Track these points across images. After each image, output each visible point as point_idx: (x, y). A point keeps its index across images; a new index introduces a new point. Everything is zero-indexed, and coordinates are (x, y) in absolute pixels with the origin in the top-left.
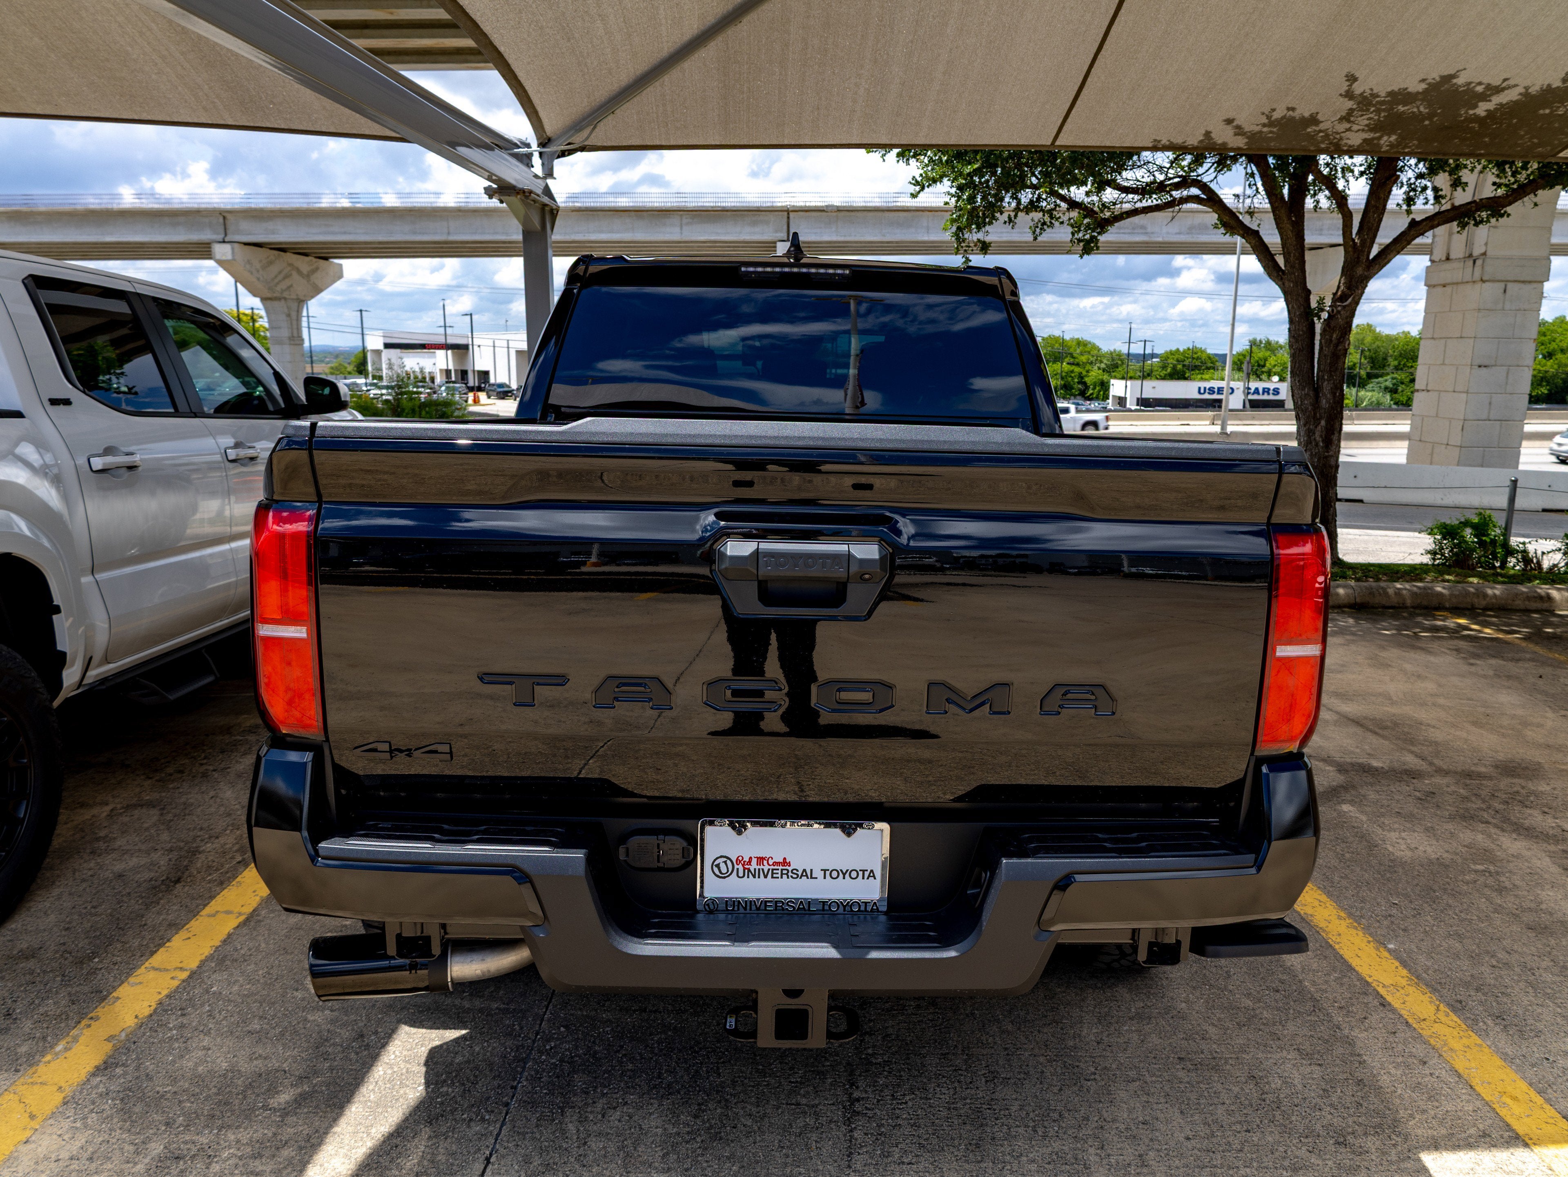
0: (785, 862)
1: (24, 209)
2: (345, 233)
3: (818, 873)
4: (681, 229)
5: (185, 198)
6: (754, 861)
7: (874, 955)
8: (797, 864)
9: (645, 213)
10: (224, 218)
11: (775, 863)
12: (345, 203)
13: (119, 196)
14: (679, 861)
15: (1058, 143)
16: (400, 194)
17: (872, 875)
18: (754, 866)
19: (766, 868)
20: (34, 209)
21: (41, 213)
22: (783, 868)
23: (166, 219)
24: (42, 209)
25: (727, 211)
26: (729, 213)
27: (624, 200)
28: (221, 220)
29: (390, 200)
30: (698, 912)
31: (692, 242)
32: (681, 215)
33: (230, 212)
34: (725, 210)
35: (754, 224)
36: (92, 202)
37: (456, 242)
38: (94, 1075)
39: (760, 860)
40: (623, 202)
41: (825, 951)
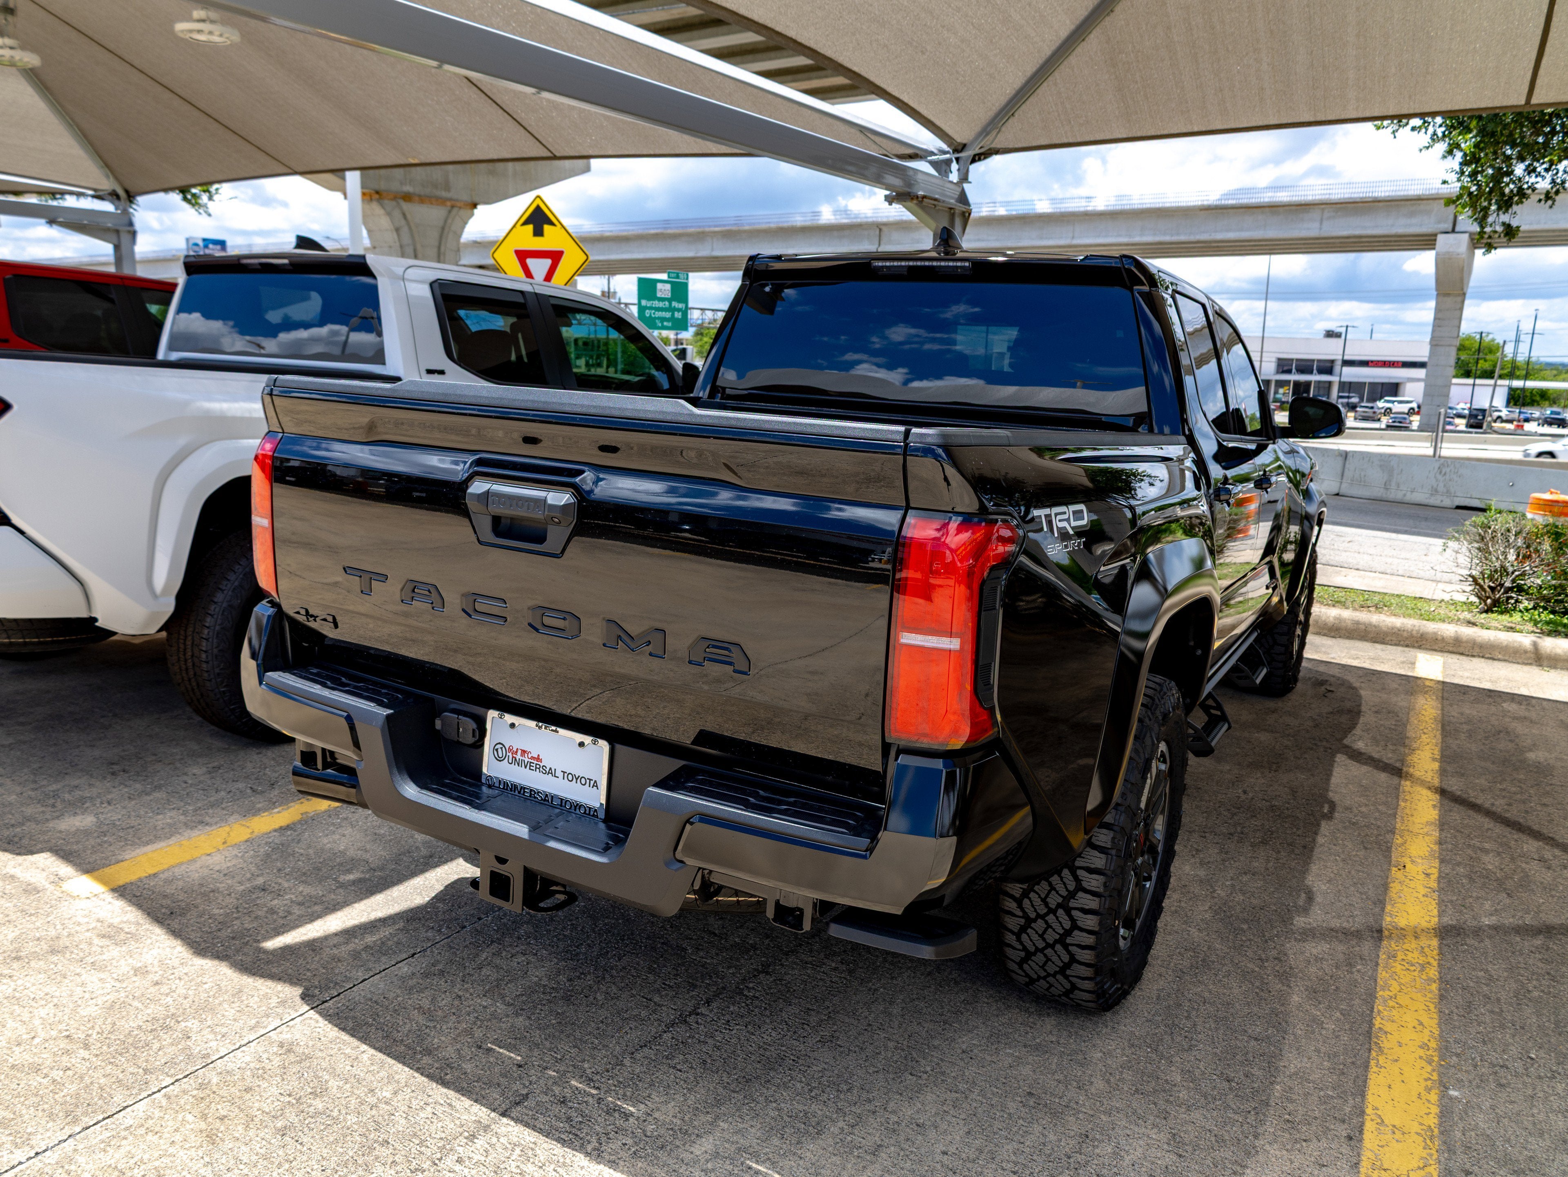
0: (538, 759)
1: (734, 228)
2: (979, 240)
3: (559, 774)
4: (1321, 223)
5: (869, 213)
6: (519, 752)
7: (552, 844)
8: (546, 762)
9: (1281, 209)
10: (880, 230)
11: (533, 758)
12: (1002, 211)
13: (817, 214)
14: (470, 740)
15: (1534, 101)
16: (1053, 200)
17: (596, 785)
18: (518, 756)
19: (526, 760)
20: (741, 228)
21: (745, 231)
22: (536, 763)
23: (835, 233)
24: (747, 228)
25: (1379, 201)
26: (1381, 204)
27: (1284, 194)
28: (877, 232)
29: (1043, 207)
30: (483, 784)
31: (1332, 238)
32: (1323, 209)
33: (886, 224)
34: (1377, 201)
35: (1412, 214)
36: (799, 220)
37: (1080, 246)
38: (275, 831)
39: (524, 752)
40: (1283, 197)
41: (521, 830)
